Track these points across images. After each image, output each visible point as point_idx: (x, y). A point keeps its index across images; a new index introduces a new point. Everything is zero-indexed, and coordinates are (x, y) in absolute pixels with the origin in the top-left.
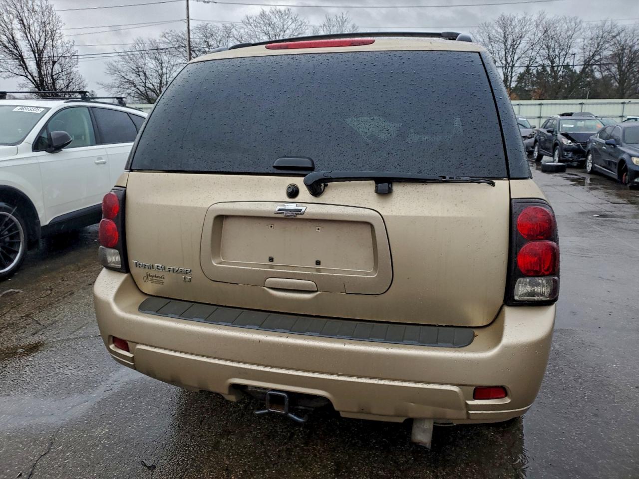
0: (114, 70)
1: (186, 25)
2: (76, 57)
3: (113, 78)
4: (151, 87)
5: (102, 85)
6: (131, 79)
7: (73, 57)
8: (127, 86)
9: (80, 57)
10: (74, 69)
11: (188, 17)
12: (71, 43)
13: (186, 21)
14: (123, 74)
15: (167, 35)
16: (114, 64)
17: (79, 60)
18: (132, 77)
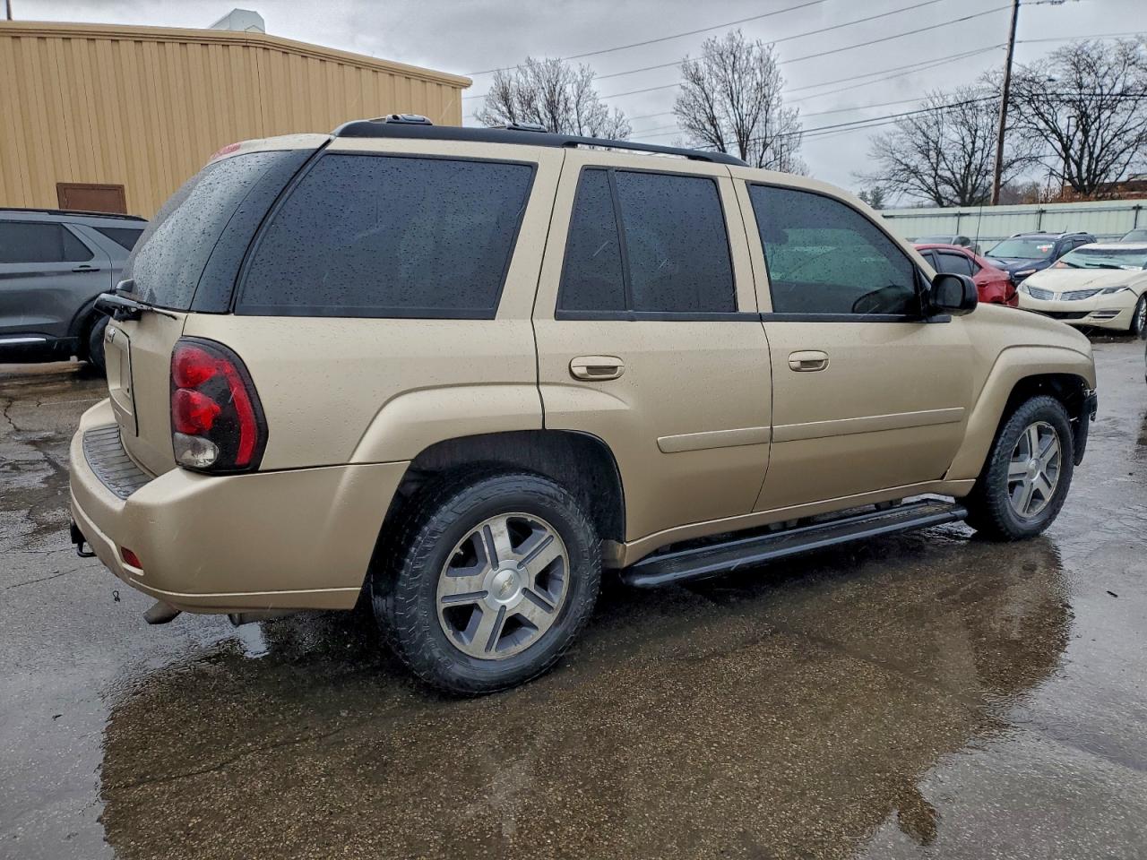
0: (885, 149)
1: (1005, 54)
2: (798, 135)
3: (882, 164)
4: (948, 174)
5: (860, 177)
6: (912, 164)
7: (793, 136)
8: (904, 176)
9: (806, 134)
10: (793, 155)
11: (1012, 40)
12: (794, 113)
13: (1007, 47)
14: (899, 156)
15: (992, 77)
16: (886, 138)
17: (804, 139)
18: (916, 160)
